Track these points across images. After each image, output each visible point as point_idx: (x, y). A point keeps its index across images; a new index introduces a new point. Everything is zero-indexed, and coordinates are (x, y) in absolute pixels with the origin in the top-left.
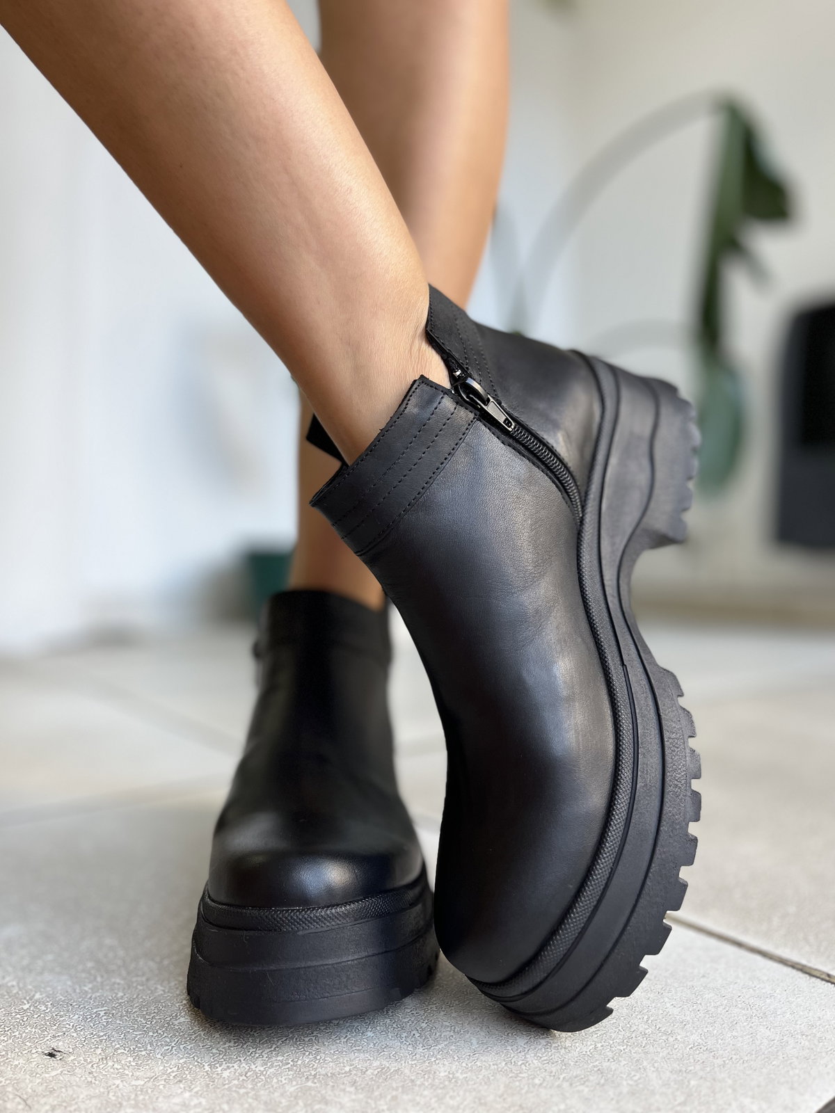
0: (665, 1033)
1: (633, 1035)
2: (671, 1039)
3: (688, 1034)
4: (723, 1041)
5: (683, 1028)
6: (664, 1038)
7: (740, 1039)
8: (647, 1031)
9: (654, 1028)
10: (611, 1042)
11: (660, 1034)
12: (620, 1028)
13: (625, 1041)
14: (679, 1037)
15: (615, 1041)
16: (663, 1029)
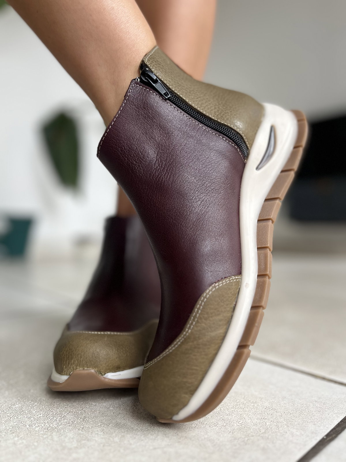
0: (253, 402)
1: (238, 404)
2: (256, 405)
3: (263, 403)
4: (280, 405)
5: (261, 400)
6: (252, 404)
7: (287, 404)
8: (244, 402)
9: (247, 400)
10: (228, 407)
11: (250, 403)
12: (232, 401)
13: (234, 407)
14: (259, 404)
15: (229, 407)
16: (251, 401)
